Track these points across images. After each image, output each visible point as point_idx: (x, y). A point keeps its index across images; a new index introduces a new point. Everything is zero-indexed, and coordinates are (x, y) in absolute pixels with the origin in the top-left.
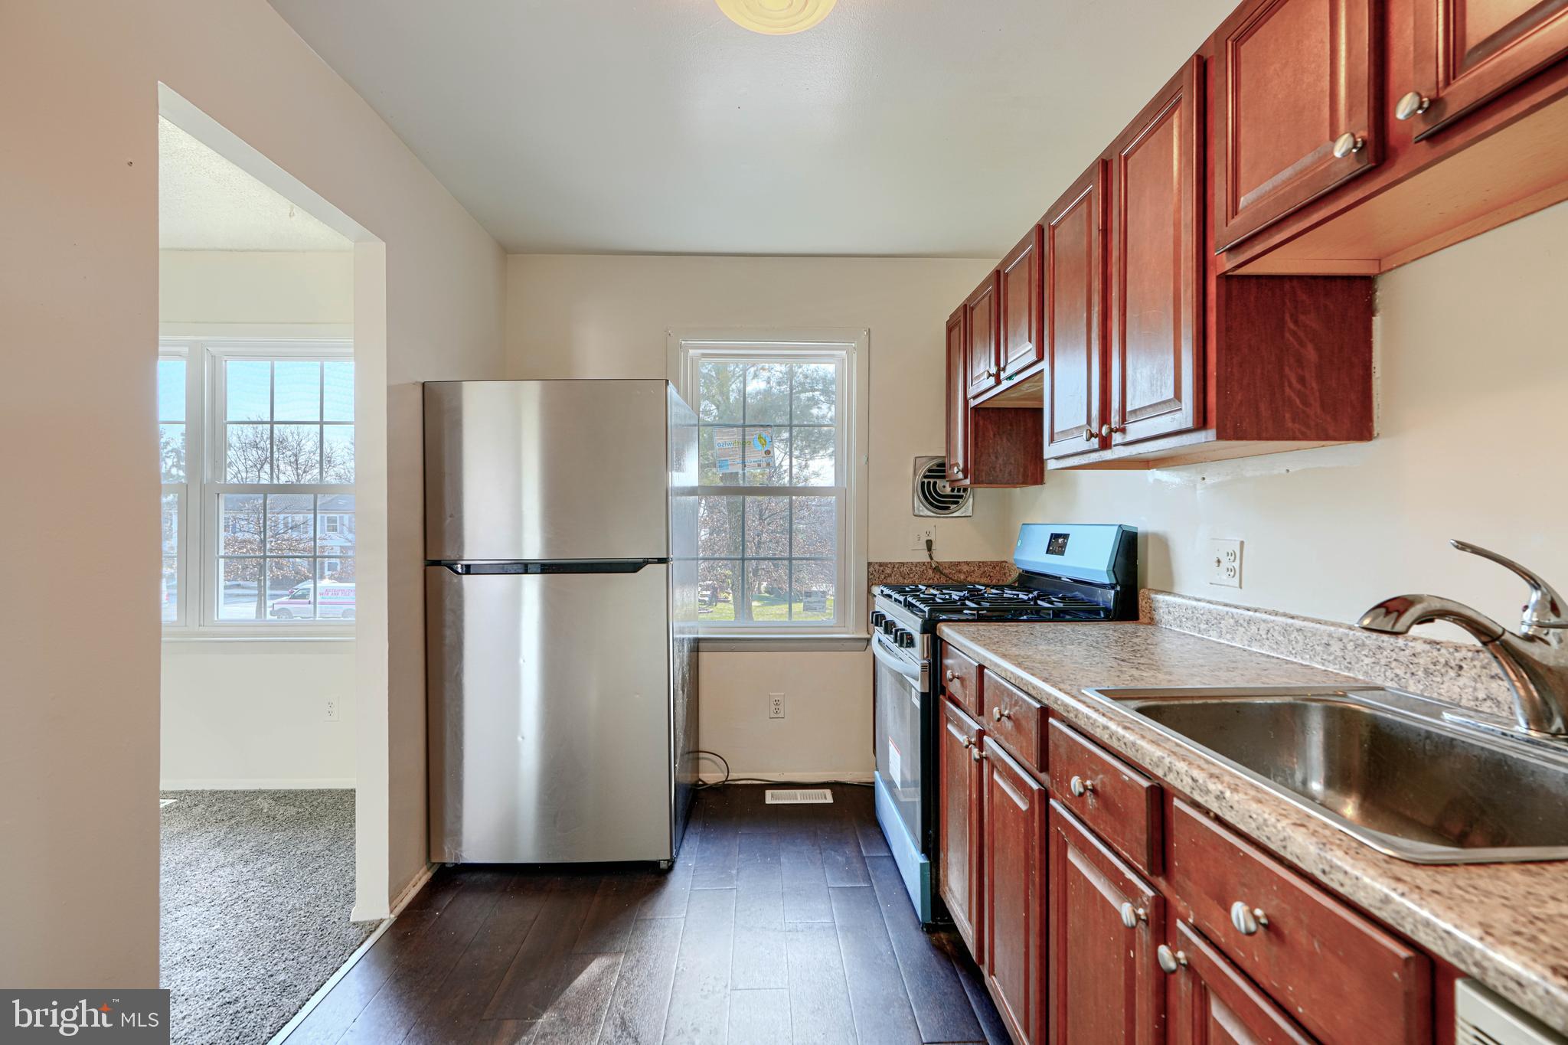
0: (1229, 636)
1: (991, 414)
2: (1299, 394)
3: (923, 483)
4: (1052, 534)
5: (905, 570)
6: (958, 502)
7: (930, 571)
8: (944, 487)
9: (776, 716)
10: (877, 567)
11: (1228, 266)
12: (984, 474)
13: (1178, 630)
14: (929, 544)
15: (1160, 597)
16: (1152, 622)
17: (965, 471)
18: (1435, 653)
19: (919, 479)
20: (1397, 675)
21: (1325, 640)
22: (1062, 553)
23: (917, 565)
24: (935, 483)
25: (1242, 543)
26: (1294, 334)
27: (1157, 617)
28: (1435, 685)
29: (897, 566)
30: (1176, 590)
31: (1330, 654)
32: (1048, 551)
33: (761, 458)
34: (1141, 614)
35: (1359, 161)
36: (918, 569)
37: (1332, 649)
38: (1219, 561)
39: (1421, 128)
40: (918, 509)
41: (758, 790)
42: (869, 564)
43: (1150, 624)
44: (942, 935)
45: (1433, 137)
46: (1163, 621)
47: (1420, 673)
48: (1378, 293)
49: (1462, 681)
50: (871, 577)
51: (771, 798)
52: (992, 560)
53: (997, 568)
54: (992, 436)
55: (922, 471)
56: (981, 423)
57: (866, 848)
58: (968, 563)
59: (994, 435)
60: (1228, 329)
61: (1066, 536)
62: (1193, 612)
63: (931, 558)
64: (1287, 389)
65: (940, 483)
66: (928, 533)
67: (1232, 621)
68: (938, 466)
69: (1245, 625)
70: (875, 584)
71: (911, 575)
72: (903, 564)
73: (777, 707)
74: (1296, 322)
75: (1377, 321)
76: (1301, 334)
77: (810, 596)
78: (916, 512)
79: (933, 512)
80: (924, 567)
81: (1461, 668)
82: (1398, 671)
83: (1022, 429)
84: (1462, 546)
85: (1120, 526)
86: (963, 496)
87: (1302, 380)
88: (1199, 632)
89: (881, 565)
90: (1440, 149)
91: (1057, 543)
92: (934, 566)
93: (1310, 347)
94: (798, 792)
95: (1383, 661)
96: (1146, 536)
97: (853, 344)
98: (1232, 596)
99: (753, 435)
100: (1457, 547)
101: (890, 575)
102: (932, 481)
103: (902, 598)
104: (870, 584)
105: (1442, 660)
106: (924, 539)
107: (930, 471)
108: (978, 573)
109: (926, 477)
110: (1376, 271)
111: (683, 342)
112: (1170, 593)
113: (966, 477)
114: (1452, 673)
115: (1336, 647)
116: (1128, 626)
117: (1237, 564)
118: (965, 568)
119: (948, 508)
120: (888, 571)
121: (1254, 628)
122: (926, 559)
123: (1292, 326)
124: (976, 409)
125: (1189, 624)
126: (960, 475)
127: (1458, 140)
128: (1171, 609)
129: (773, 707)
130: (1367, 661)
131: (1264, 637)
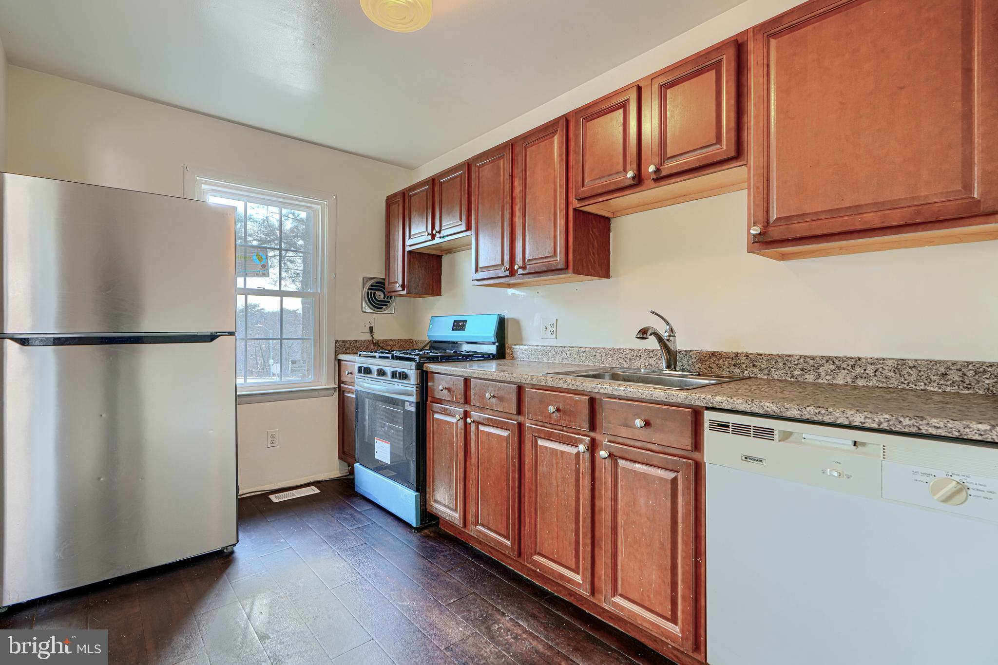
0: (552, 359)
1: (417, 256)
2: (593, 258)
3: (368, 293)
4: (454, 321)
5: (357, 345)
6: (387, 305)
7: (372, 345)
8: (380, 295)
9: (272, 445)
10: (341, 343)
11: (578, 205)
12: (413, 288)
13: (527, 360)
14: (371, 329)
15: (518, 347)
16: (513, 358)
17: (403, 286)
18: (633, 353)
19: (366, 290)
20: (620, 363)
21: (594, 354)
22: (463, 329)
23: (364, 341)
24: (375, 293)
25: (557, 320)
26: (592, 235)
27: (515, 356)
28: (632, 364)
29: (353, 342)
30: (524, 343)
31: (596, 359)
32: (453, 329)
33: (258, 270)
34: (506, 356)
35: (633, 181)
36: (365, 344)
37: (596, 357)
38: (546, 328)
39: (654, 176)
40: (365, 308)
41: (265, 495)
42: (336, 342)
43: (512, 359)
44: (425, 531)
45: (655, 180)
46: (519, 357)
47: (628, 360)
48: (611, 225)
49: (642, 360)
50: (337, 349)
51: (274, 498)
52: (405, 338)
53: (407, 343)
54: (417, 268)
55: (368, 285)
56: (412, 259)
57: (357, 507)
58: (392, 340)
59: (418, 267)
60: (576, 230)
61: (466, 321)
62: (535, 351)
63: (373, 338)
64: (590, 257)
65: (378, 293)
66: (370, 323)
67: (554, 353)
68: (376, 283)
69: (560, 353)
70: (340, 354)
71: (361, 348)
72: (356, 341)
73: (273, 439)
74: (592, 231)
75: (611, 235)
76: (593, 236)
77: (295, 363)
78: (364, 310)
79: (373, 310)
80: (369, 343)
81: (641, 356)
82: (620, 361)
83: (431, 265)
84: (652, 312)
85: (499, 314)
86: (389, 301)
87: (594, 254)
88: (538, 359)
89: (343, 342)
90: (657, 185)
91: (459, 325)
92: (375, 342)
93: (595, 241)
94: (294, 492)
95: (615, 359)
96: (508, 319)
97: (326, 203)
98: (554, 343)
99: (252, 253)
100: (651, 313)
101: (349, 348)
102: (373, 292)
103: (390, 355)
104: (337, 354)
105: (635, 355)
106: (368, 326)
107: (372, 286)
108: (398, 346)
109: (369, 289)
110: (612, 217)
111: (198, 178)
112: (522, 345)
113: (403, 289)
114: (638, 359)
115: (598, 357)
116: (501, 362)
117: (554, 329)
118: (391, 343)
119: (382, 308)
120: (348, 346)
121: (564, 354)
122: (370, 338)
123: (591, 232)
124: (410, 252)
125: (533, 356)
126: (400, 289)
127: (662, 183)
128: (524, 351)
129: (270, 440)
130: (610, 359)
131: (569, 357)
